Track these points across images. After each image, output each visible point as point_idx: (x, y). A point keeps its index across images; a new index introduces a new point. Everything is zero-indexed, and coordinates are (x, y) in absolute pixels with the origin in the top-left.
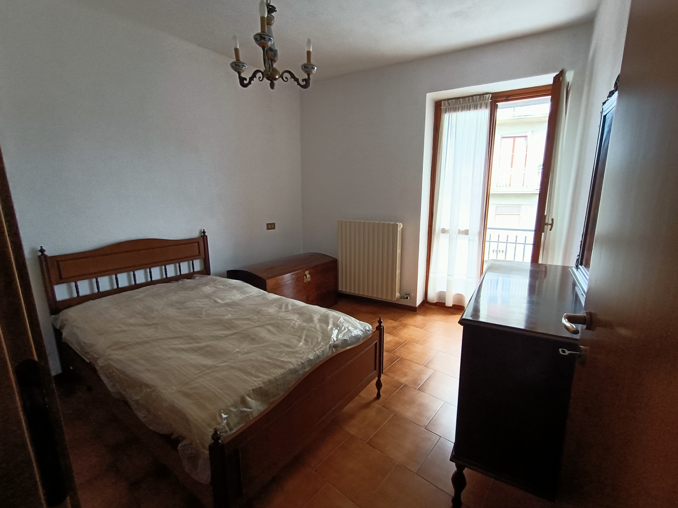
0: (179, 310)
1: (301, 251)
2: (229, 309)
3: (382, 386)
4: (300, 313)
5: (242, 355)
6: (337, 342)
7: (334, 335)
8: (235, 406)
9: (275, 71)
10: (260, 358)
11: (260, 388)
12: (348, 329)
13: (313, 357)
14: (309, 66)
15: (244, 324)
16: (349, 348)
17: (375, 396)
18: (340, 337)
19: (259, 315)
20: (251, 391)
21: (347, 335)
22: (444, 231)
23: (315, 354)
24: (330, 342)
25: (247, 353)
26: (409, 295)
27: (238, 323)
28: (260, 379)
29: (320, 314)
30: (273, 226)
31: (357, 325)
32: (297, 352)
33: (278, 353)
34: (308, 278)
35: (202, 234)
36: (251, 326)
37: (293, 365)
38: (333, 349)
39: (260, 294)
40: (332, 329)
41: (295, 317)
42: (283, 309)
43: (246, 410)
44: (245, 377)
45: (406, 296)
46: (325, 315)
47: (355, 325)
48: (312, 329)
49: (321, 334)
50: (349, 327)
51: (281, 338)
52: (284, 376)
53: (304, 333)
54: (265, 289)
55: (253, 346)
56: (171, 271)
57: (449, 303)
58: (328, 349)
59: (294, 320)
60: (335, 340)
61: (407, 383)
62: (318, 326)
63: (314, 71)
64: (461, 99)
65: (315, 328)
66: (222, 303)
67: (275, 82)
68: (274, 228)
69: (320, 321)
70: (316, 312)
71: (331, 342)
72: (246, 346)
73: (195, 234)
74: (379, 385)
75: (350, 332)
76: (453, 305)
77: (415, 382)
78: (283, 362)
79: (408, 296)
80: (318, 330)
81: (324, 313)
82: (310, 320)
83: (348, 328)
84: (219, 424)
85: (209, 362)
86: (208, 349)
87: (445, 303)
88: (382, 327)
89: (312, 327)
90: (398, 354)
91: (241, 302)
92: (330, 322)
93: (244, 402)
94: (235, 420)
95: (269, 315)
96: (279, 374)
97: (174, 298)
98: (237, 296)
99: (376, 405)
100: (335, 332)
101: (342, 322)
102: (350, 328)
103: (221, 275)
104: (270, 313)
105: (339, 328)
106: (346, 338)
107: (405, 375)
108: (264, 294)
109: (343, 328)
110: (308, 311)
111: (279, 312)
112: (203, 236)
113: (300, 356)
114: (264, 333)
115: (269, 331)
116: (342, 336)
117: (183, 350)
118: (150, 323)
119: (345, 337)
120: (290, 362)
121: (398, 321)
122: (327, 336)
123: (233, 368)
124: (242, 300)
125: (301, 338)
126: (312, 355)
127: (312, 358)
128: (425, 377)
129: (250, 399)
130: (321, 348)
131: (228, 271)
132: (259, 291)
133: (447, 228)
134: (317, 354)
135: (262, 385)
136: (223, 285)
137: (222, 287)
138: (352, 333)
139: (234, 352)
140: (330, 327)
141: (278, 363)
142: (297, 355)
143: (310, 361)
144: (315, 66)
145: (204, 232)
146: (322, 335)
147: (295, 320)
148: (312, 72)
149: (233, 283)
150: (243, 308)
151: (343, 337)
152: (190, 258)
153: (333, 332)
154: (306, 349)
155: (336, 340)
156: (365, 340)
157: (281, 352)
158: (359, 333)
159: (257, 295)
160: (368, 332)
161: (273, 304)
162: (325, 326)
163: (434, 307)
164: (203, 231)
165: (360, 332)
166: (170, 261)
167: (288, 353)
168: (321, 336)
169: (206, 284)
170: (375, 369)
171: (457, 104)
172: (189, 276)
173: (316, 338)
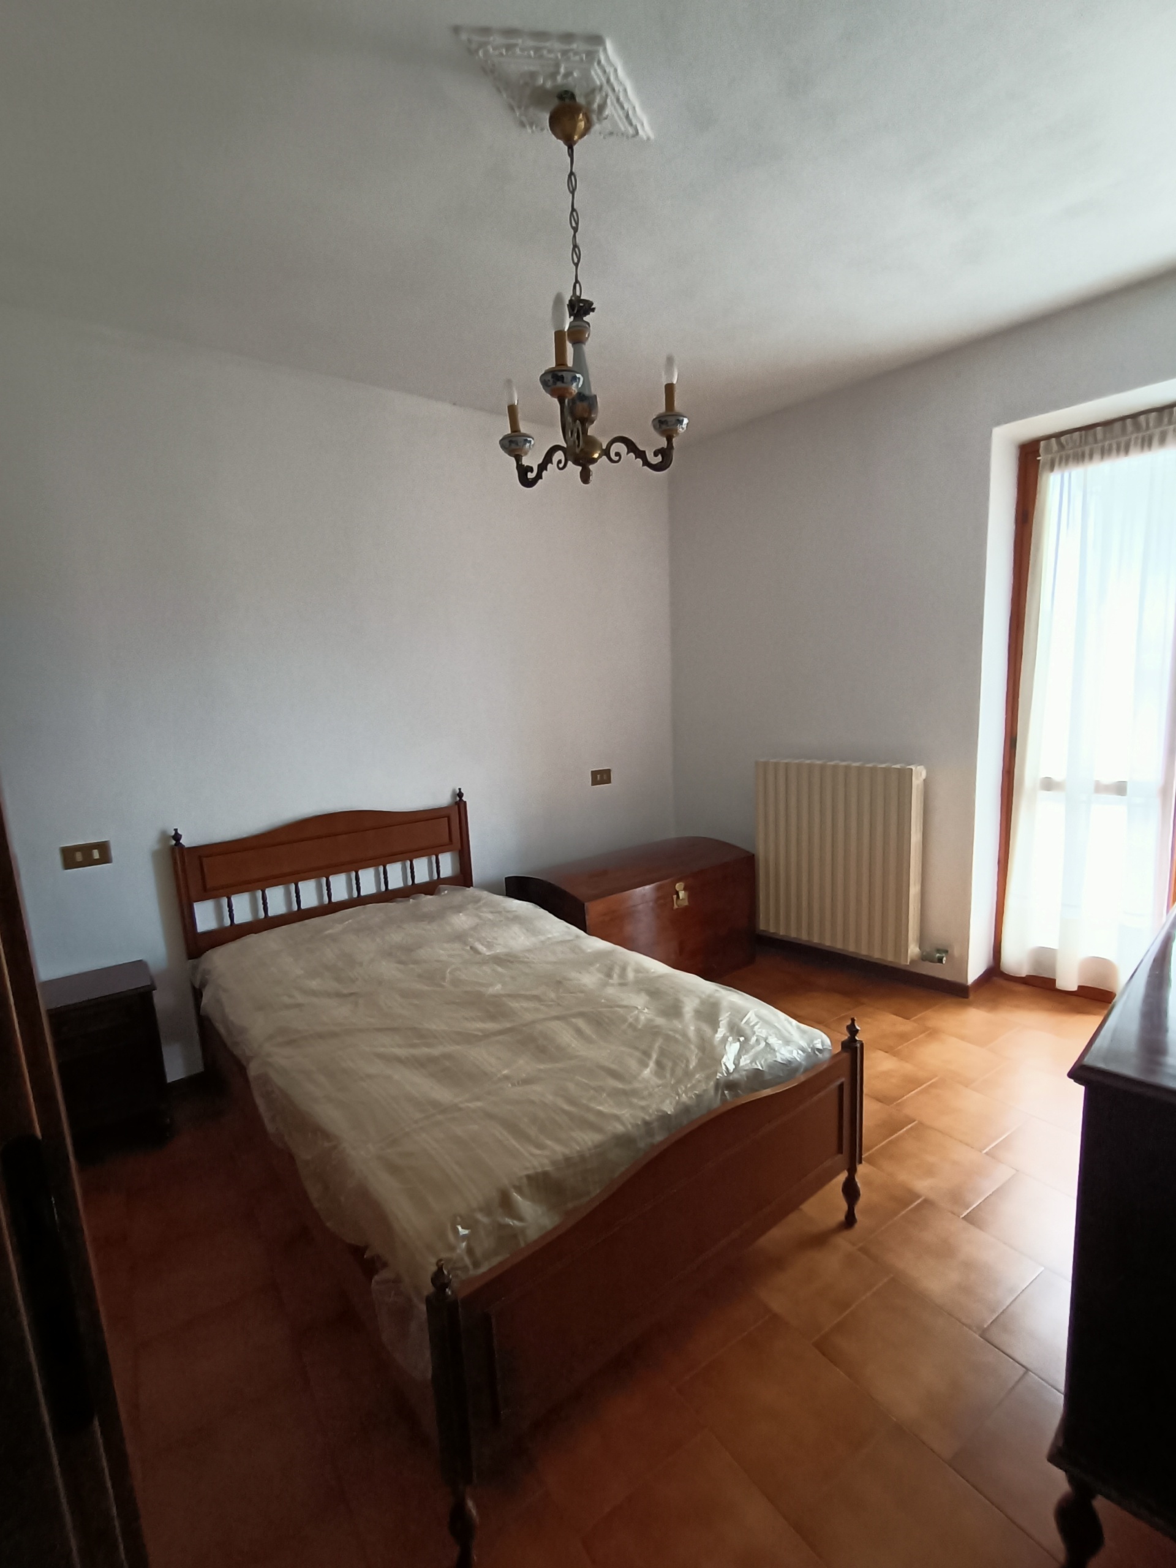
0: (401, 967)
1: (670, 832)
2: (500, 969)
3: (859, 1195)
4: (653, 989)
5: (513, 1085)
6: (736, 1076)
7: (730, 1058)
8: (487, 1210)
9: (592, 443)
10: (550, 1098)
11: (545, 1174)
12: (767, 1044)
13: (673, 1110)
14: (669, 419)
15: (526, 1009)
16: (768, 1092)
17: (841, 1217)
18: (745, 1061)
19: (561, 990)
20: (525, 1181)
21: (763, 1057)
22: (1049, 785)
23: (678, 1103)
24: (716, 1075)
25: (526, 1082)
26: (946, 952)
27: (515, 1005)
28: (546, 1153)
29: (700, 997)
30: (605, 777)
31: (789, 1033)
32: (634, 1093)
33: (592, 1092)
34: (682, 900)
35: (456, 799)
36: (541, 1016)
37: (623, 1124)
38: (726, 1092)
39: (568, 938)
40: (724, 1040)
41: (639, 1001)
42: (615, 979)
43: (511, 1223)
44: (514, 1142)
45: (938, 955)
46: (712, 1000)
47: (787, 1034)
48: (677, 1036)
49: (696, 1051)
50: (769, 1037)
51: (601, 1053)
52: (600, 1151)
53: (657, 1045)
54: (582, 926)
55: (542, 1067)
56: (396, 877)
57: (1068, 981)
58: (712, 1092)
59: (637, 1008)
60: (731, 1070)
61: (932, 1196)
62: (692, 1028)
63: (683, 428)
64: (1099, 428)
65: (684, 1035)
66: (488, 955)
67: (591, 467)
68: (608, 781)
69: (699, 1014)
70: (690, 992)
71: (720, 1075)
72: (525, 1065)
73: (443, 799)
74: (851, 1191)
75: (772, 1051)
76: (1080, 987)
77: (957, 1197)
78: (600, 1114)
79: (944, 955)
80: (689, 1040)
81: (710, 996)
82: (674, 1010)
83: (766, 1040)
84: (452, 1248)
85: (443, 1094)
86: (447, 1063)
87: (1053, 981)
88: (858, 1045)
89: (675, 1031)
90: (909, 1111)
91: (527, 955)
92: (721, 1020)
93: (506, 1203)
94: (486, 1243)
95: (582, 992)
96: (590, 1143)
97: (396, 937)
98: (516, 940)
99: (844, 1242)
100: (733, 1049)
101: (752, 1024)
102: (772, 1040)
103: (492, 888)
104: (585, 985)
105: (742, 1039)
106: (761, 1068)
107: (930, 1171)
108: (578, 937)
109: (754, 1039)
110: (672, 988)
111: (605, 985)
112: (459, 803)
113: (643, 1103)
114: (566, 1036)
115: (579, 1032)
116: (748, 1061)
117: (399, 1060)
118: (345, 991)
119: (756, 1064)
120: (617, 1118)
121: (915, 1021)
122: (710, 1056)
123: (490, 1116)
124: (529, 951)
125: (649, 1056)
126: (671, 1103)
127: (669, 1113)
128: (988, 1187)
129: (519, 1198)
130: (694, 1087)
131: (508, 880)
132: (569, 928)
133: (1057, 777)
134: (684, 1103)
135: (549, 1168)
136: (492, 912)
137: (490, 916)
138: (778, 1054)
139: (499, 1076)
140: (719, 1035)
141: (591, 1117)
142: (635, 1101)
143: (664, 1118)
144: (686, 417)
145: (460, 795)
146: (700, 1054)
147: (639, 1007)
148: (677, 430)
149: (514, 909)
150: (527, 970)
151: (751, 1063)
152: (432, 850)
153: (727, 1047)
154: (658, 1086)
155: (734, 1070)
156: (811, 1074)
157: (599, 1089)
158: (795, 1054)
159: (561, 939)
160: (820, 1055)
161: (591, 964)
162: (706, 1029)
163: (1022, 988)
164: (458, 791)
165: (798, 1053)
166: (393, 858)
167: (615, 1094)
168: (697, 1055)
169: (459, 909)
170: (840, 1150)
171: (1086, 443)
172: (430, 888)
173: (685, 1061)
